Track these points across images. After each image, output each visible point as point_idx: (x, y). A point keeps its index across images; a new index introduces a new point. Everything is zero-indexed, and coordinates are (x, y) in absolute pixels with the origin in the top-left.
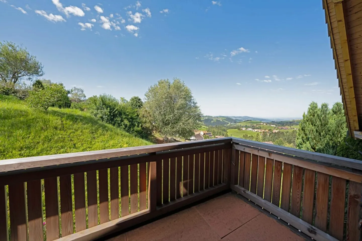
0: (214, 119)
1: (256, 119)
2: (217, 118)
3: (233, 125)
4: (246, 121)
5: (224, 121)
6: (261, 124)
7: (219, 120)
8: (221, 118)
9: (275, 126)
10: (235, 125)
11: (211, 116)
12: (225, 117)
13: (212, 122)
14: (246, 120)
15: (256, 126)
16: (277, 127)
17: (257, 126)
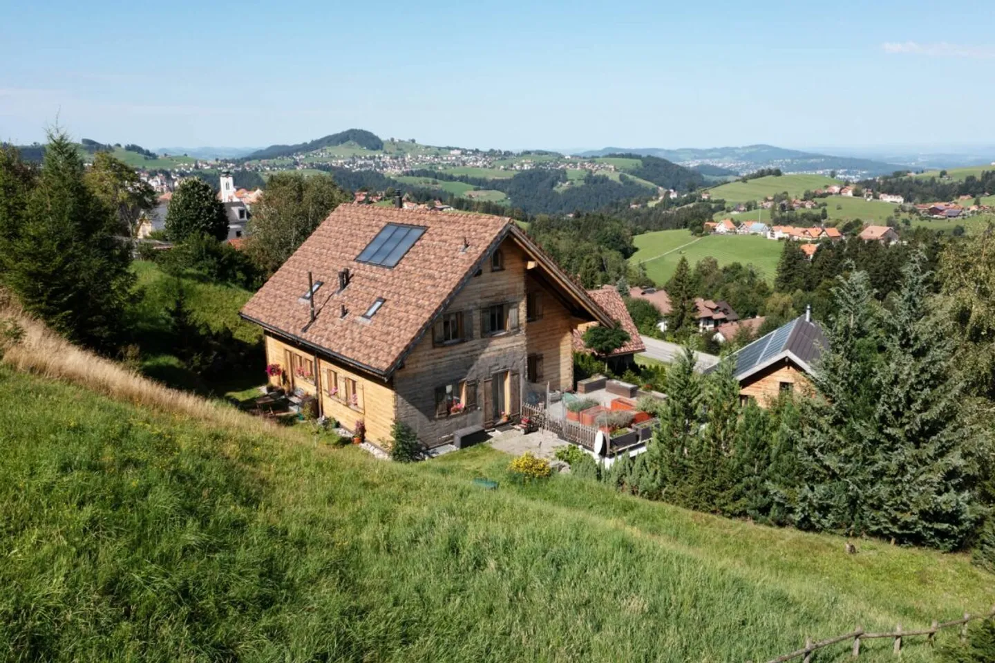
0: (570, 169)
1: (817, 160)
2: (587, 165)
3: (678, 205)
5: (632, 183)
6: (831, 194)
7: (600, 173)
8: (614, 160)
9: (900, 200)
10: (691, 205)
11: (556, 154)
12: (639, 157)
13: (562, 187)
15: (803, 206)
16: (909, 206)
17: (808, 205)
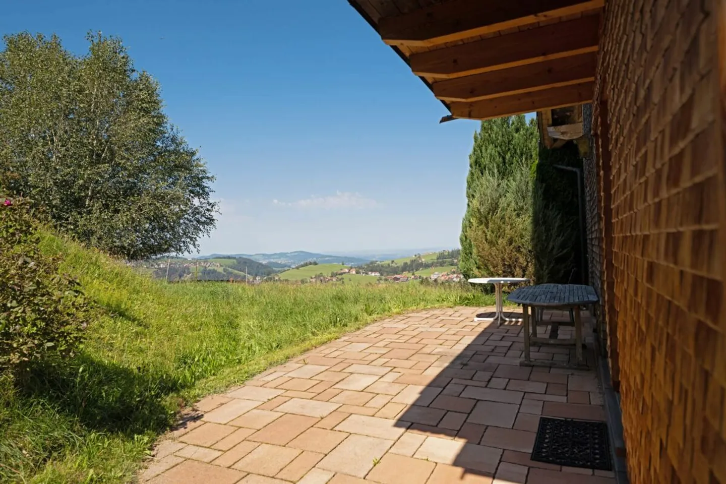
0: (192, 266)
2: (203, 264)
4: (302, 266)
5: (231, 273)
6: (345, 273)
7: (211, 268)
8: (219, 260)
9: (378, 274)
12: (235, 258)
14: (302, 263)
16: (383, 277)
